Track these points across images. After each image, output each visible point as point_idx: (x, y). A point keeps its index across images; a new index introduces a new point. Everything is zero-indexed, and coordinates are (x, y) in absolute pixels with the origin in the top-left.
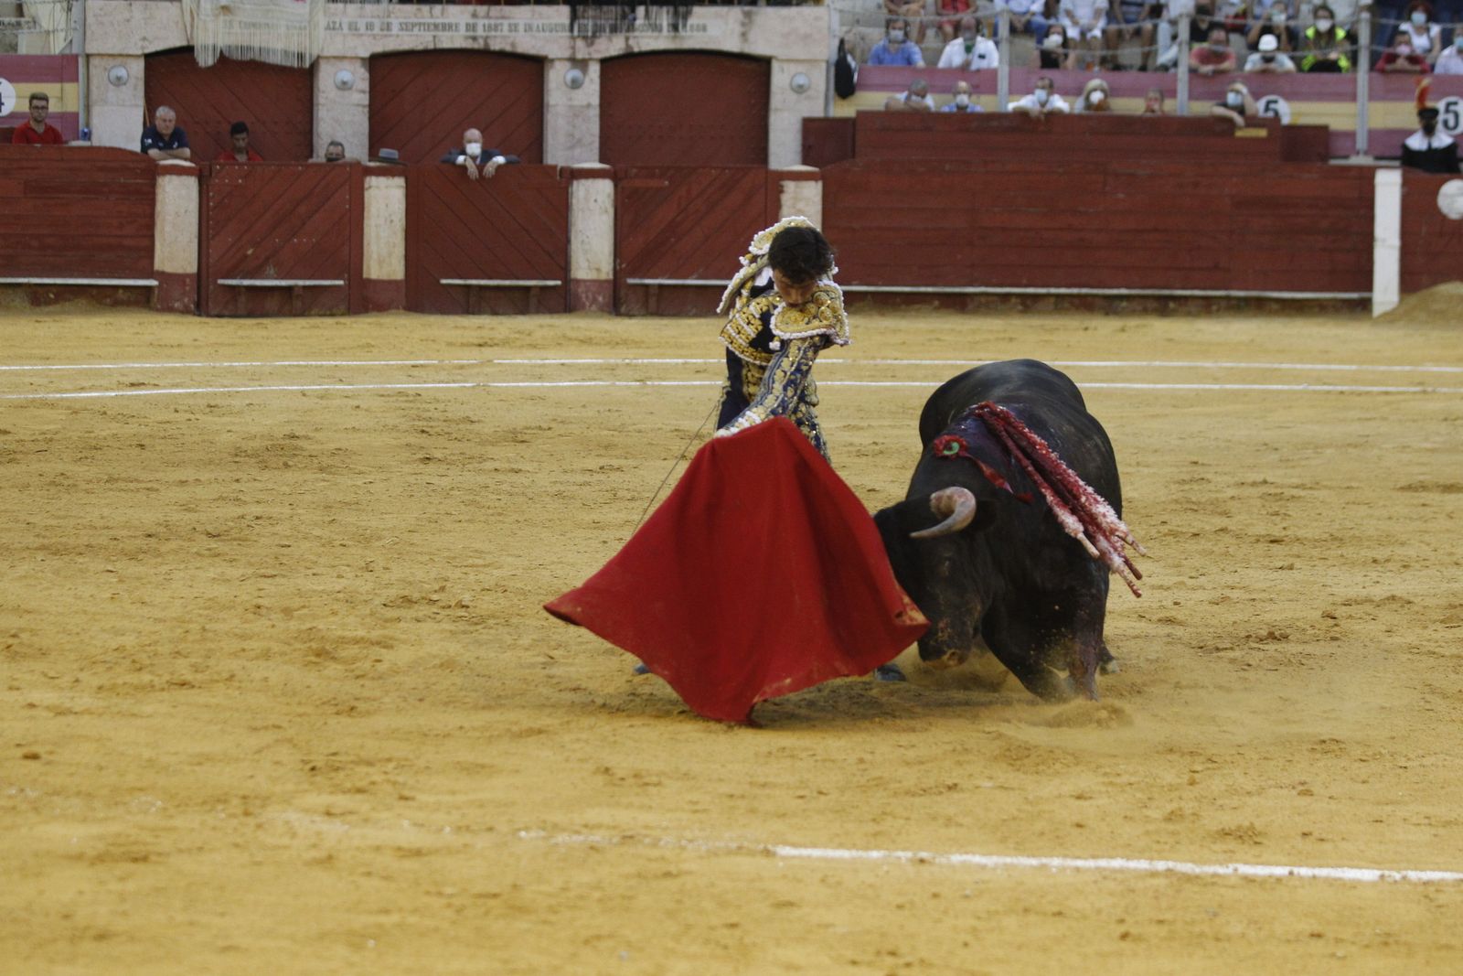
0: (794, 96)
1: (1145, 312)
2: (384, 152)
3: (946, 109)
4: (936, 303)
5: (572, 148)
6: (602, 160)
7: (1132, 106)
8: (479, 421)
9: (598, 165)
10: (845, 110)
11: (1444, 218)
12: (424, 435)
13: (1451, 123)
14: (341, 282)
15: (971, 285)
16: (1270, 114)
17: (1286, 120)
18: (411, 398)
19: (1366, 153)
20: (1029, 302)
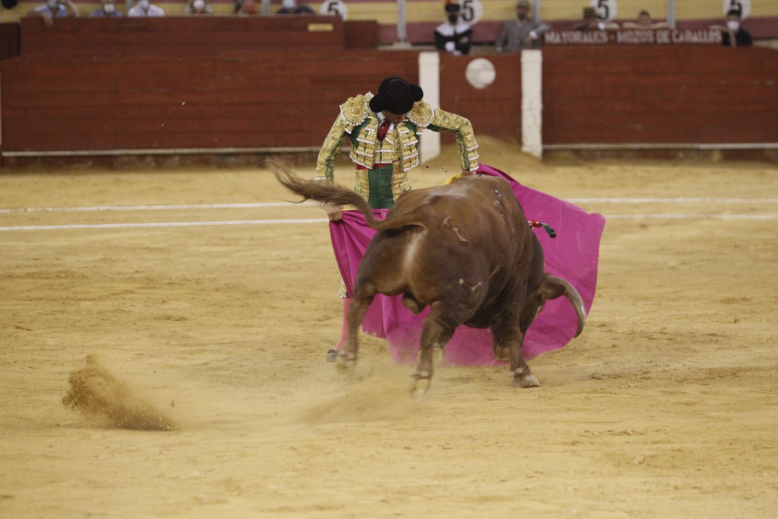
1: (249, 166)
4: (90, 163)
10: (10, 17)
11: (471, 88)
13: (468, 16)
15: (116, 148)
16: (333, 13)
17: (346, 17)
19: (406, 41)
20: (160, 160)
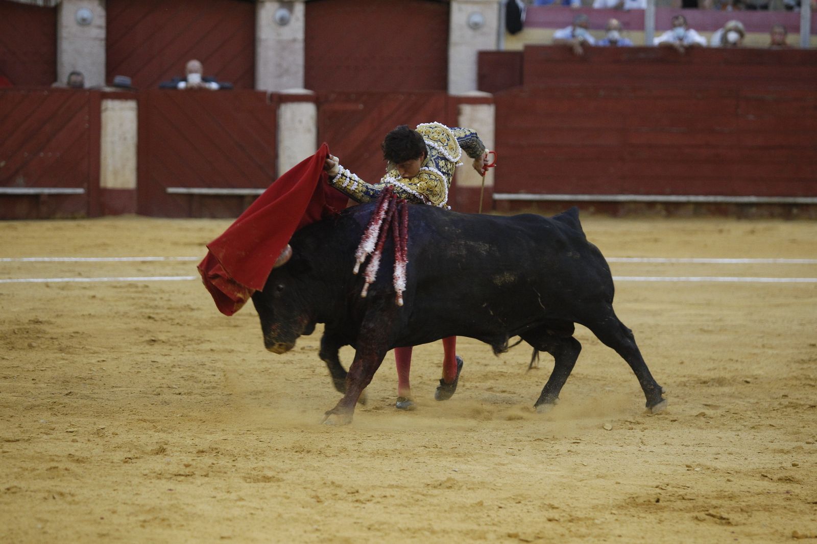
0: (469, 33)
1: (772, 216)
2: (119, 79)
3: (601, 43)
5: (280, 76)
6: (307, 86)
7: (759, 40)
8: (198, 309)
9: (301, 91)
10: (514, 44)
12: (151, 321)
14: (80, 191)
18: (140, 289)
20: (671, 208)
